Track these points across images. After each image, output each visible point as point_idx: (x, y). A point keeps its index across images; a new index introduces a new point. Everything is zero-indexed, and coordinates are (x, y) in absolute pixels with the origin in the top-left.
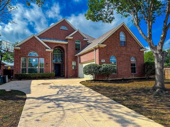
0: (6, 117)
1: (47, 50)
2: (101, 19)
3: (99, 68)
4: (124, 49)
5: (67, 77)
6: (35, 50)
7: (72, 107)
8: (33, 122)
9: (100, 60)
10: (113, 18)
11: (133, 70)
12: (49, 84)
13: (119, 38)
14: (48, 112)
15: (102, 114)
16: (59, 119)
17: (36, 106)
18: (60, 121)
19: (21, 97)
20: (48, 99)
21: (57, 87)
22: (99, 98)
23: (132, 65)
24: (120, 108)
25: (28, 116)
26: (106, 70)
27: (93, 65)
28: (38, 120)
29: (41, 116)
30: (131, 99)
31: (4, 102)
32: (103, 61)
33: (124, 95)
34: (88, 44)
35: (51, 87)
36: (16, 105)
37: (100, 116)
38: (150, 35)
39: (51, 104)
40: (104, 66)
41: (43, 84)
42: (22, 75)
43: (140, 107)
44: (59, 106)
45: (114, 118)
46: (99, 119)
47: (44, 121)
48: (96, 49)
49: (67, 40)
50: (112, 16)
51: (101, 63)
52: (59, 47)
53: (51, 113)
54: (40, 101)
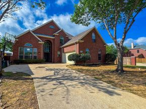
0: (25, 94)
1: (39, 42)
2: (81, 23)
3: (80, 56)
4: (94, 44)
5: (54, 63)
6: (30, 42)
7: (71, 84)
8: (48, 96)
9: (79, 51)
10: (89, 24)
11: (100, 58)
12: (44, 67)
13: (92, 37)
14: (55, 88)
15: (93, 88)
16: (66, 93)
17: (44, 84)
18: (67, 94)
19: (27, 77)
20: (50, 79)
21: (51, 70)
22: (85, 77)
23: (99, 55)
24: (102, 83)
25: (42, 92)
26: (84, 58)
27: (75, 54)
28: (51, 95)
29: (52, 91)
30: (105, 77)
31: (15, 81)
32: (81, 52)
33: (100, 75)
34: (69, 40)
35: (47, 70)
36: (27, 84)
37: (93, 90)
38: (116, 36)
39: (54, 82)
40: (83, 55)
41: (40, 67)
42: (19, 60)
43: (113, 82)
44: (61, 83)
45: (102, 90)
46: (93, 91)
47: (56, 95)
48: (76, 43)
49: (54, 36)
50: (89, 22)
51: (80, 53)
52: (48, 40)
53: (58, 89)
54: (45, 80)
